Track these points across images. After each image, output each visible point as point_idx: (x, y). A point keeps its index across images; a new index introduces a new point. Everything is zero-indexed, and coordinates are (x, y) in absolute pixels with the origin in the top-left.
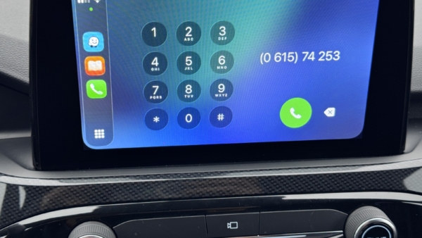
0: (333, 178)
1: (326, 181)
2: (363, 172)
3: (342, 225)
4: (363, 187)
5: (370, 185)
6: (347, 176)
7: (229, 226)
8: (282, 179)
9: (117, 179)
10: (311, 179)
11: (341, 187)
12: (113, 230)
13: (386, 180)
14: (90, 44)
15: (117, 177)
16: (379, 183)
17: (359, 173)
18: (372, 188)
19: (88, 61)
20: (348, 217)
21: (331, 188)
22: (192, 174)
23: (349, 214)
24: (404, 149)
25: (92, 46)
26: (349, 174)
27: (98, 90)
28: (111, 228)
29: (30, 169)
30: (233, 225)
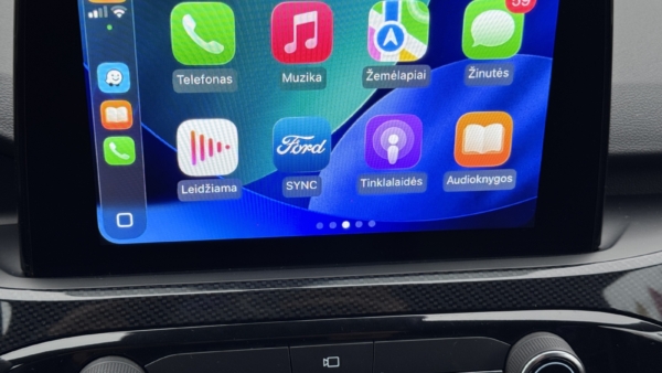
0: (488, 289)
1: (477, 293)
2: (535, 280)
3: (501, 361)
4: (534, 302)
5: (544, 300)
6: (509, 285)
7: (326, 362)
8: (409, 290)
9: (152, 290)
10: (454, 290)
11: (500, 303)
12: (145, 369)
13: (570, 291)
14: (109, 81)
15: (151, 287)
16: (560, 296)
17: (528, 281)
18: (548, 304)
19: (105, 108)
20: (510, 348)
21: (485, 304)
22: (268, 282)
23: (513, 344)
24: (599, 244)
25: (111, 85)
26: (513, 282)
27: (122, 153)
28: (142, 366)
29: (16, 275)
30: (332, 362)
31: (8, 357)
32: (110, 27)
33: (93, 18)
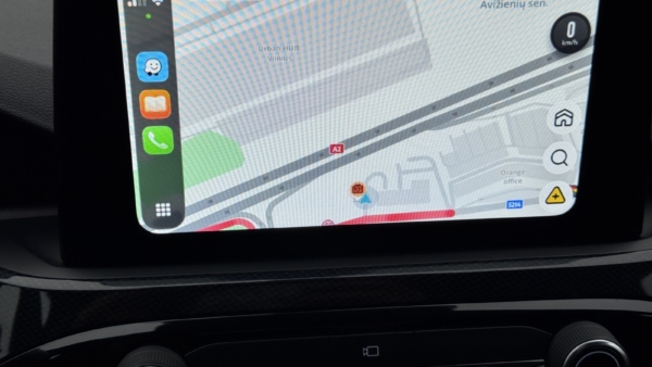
0: (529, 278)
2: (576, 268)
8: (449, 279)
9: (192, 280)
10: (494, 279)
12: (184, 358)
14: (148, 70)
15: (191, 276)
19: (143, 98)
20: (552, 337)
21: (526, 293)
22: (306, 272)
23: (554, 333)
24: (640, 232)
25: (150, 74)
27: (160, 143)
28: (182, 356)
29: (56, 265)
30: (372, 351)
31: (46, 348)
32: (148, 16)
33: (133, 7)
